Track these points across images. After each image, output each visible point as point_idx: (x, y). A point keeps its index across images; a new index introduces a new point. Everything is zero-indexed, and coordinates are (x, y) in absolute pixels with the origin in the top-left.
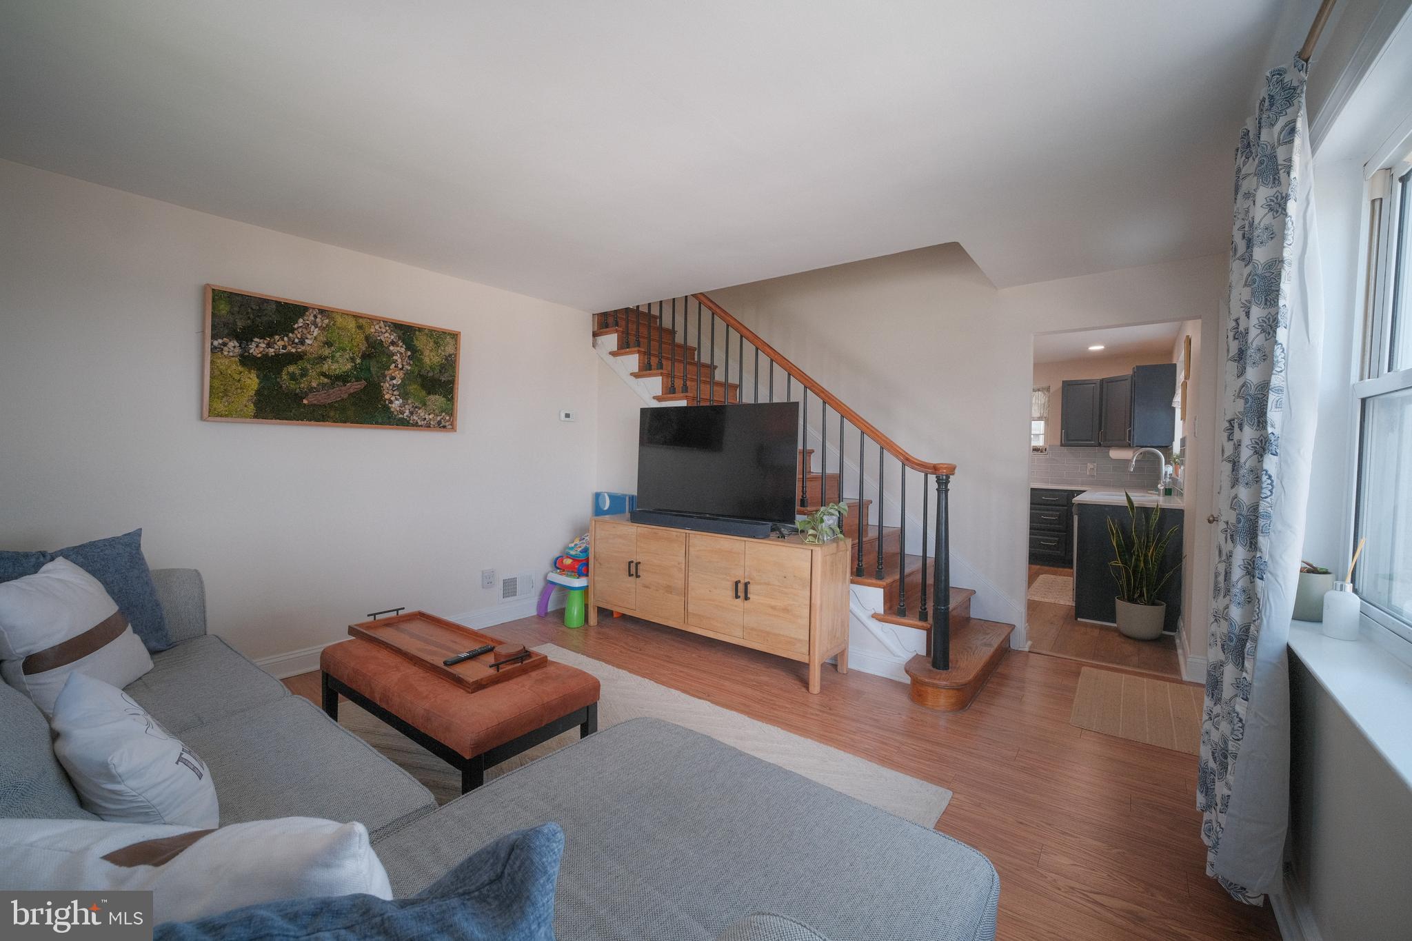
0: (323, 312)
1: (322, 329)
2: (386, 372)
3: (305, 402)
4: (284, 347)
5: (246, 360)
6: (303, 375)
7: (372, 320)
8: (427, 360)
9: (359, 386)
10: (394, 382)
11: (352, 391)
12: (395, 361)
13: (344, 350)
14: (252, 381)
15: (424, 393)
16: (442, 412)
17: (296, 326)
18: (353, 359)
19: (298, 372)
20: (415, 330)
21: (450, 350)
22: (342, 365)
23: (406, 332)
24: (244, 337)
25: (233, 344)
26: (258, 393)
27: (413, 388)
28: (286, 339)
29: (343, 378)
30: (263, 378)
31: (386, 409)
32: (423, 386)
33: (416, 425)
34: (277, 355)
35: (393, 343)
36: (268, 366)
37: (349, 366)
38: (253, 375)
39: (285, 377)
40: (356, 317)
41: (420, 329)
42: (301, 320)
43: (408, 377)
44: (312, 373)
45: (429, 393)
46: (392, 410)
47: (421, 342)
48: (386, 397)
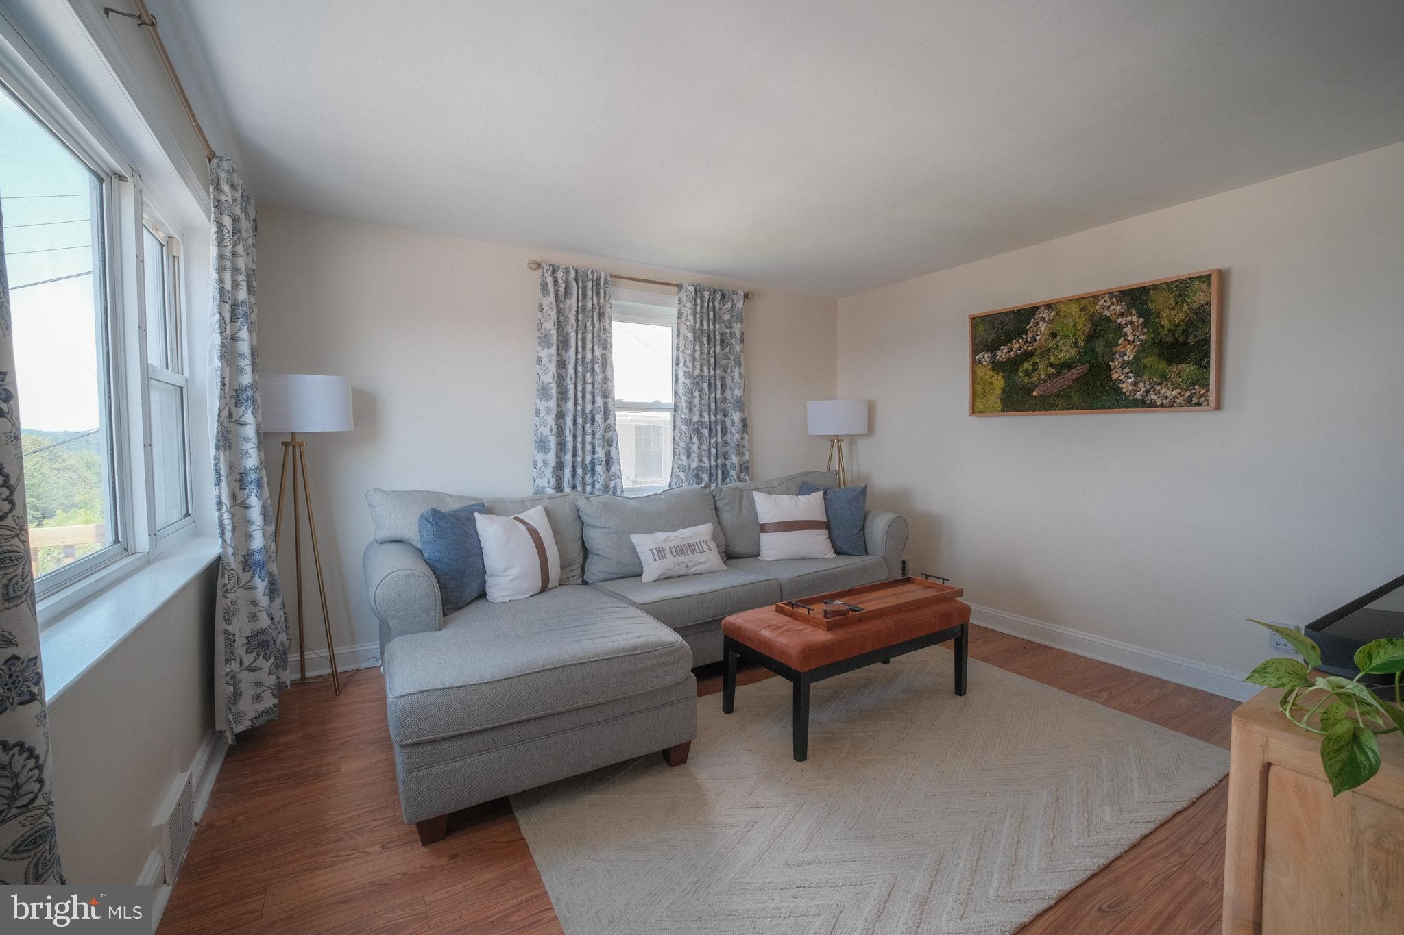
0: (1049, 306)
1: (1050, 322)
2: (1114, 349)
3: (1035, 394)
4: (1020, 348)
5: (996, 366)
6: (1034, 370)
7: (1096, 297)
8: (1165, 322)
9: (1081, 370)
10: (1126, 358)
11: (1075, 376)
12: (1126, 335)
13: (1067, 337)
14: (999, 382)
15: (1163, 364)
16: (1194, 385)
17: (1028, 327)
18: (1076, 344)
19: (1030, 368)
20: (1149, 289)
21: (1199, 299)
22: (1065, 352)
23: (1136, 297)
24: (993, 348)
25: (987, 355)
26: (1003, 391)
27: (1148, 361)
28: (1020, 341)
29: (1068, 365)
30: (1007, 378)
31: (1118, 390)
32: (1161, 356)
33: (1152, 405)
34: (1017, 355)
35: (1122, 315)
36: (1008, 368)
37: (1073, 352)
38: (1000, 378)
39: (1020, 374)
40: (1078, 300)
41: (1155, 287)
42: (1033, 320)
43: (1142, 351)
44: (1042, 366)
45: (1170, 363)
46: (1124, 390)
47: (1158, 302)
48: (1115, 376)
